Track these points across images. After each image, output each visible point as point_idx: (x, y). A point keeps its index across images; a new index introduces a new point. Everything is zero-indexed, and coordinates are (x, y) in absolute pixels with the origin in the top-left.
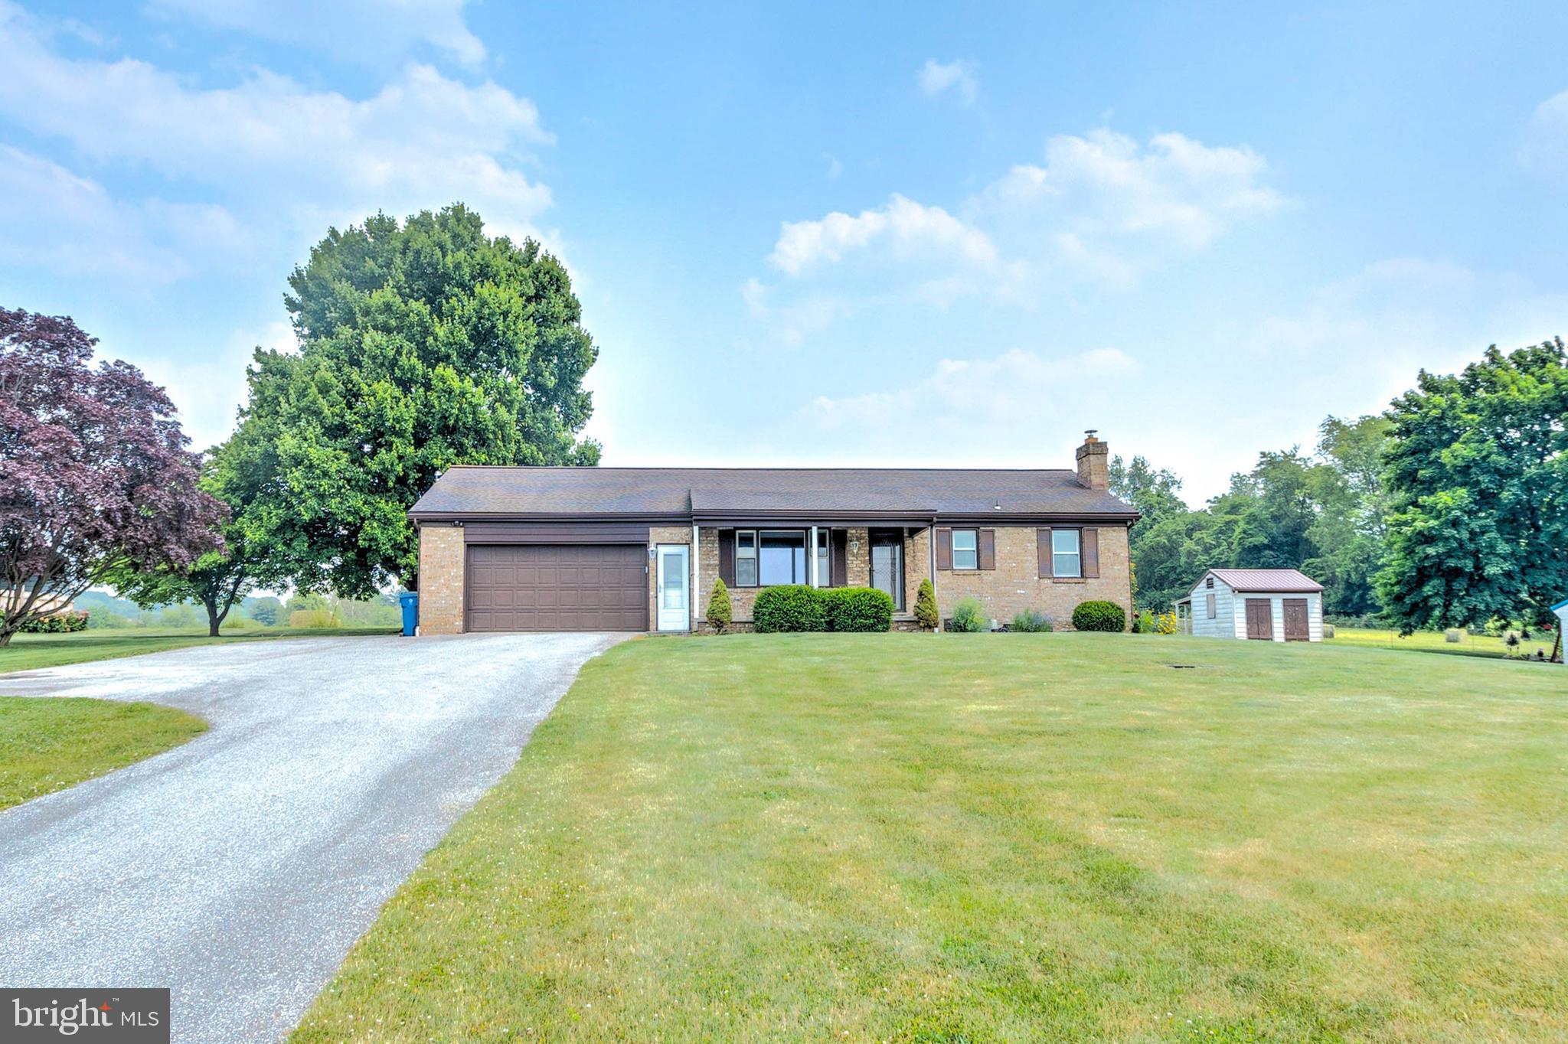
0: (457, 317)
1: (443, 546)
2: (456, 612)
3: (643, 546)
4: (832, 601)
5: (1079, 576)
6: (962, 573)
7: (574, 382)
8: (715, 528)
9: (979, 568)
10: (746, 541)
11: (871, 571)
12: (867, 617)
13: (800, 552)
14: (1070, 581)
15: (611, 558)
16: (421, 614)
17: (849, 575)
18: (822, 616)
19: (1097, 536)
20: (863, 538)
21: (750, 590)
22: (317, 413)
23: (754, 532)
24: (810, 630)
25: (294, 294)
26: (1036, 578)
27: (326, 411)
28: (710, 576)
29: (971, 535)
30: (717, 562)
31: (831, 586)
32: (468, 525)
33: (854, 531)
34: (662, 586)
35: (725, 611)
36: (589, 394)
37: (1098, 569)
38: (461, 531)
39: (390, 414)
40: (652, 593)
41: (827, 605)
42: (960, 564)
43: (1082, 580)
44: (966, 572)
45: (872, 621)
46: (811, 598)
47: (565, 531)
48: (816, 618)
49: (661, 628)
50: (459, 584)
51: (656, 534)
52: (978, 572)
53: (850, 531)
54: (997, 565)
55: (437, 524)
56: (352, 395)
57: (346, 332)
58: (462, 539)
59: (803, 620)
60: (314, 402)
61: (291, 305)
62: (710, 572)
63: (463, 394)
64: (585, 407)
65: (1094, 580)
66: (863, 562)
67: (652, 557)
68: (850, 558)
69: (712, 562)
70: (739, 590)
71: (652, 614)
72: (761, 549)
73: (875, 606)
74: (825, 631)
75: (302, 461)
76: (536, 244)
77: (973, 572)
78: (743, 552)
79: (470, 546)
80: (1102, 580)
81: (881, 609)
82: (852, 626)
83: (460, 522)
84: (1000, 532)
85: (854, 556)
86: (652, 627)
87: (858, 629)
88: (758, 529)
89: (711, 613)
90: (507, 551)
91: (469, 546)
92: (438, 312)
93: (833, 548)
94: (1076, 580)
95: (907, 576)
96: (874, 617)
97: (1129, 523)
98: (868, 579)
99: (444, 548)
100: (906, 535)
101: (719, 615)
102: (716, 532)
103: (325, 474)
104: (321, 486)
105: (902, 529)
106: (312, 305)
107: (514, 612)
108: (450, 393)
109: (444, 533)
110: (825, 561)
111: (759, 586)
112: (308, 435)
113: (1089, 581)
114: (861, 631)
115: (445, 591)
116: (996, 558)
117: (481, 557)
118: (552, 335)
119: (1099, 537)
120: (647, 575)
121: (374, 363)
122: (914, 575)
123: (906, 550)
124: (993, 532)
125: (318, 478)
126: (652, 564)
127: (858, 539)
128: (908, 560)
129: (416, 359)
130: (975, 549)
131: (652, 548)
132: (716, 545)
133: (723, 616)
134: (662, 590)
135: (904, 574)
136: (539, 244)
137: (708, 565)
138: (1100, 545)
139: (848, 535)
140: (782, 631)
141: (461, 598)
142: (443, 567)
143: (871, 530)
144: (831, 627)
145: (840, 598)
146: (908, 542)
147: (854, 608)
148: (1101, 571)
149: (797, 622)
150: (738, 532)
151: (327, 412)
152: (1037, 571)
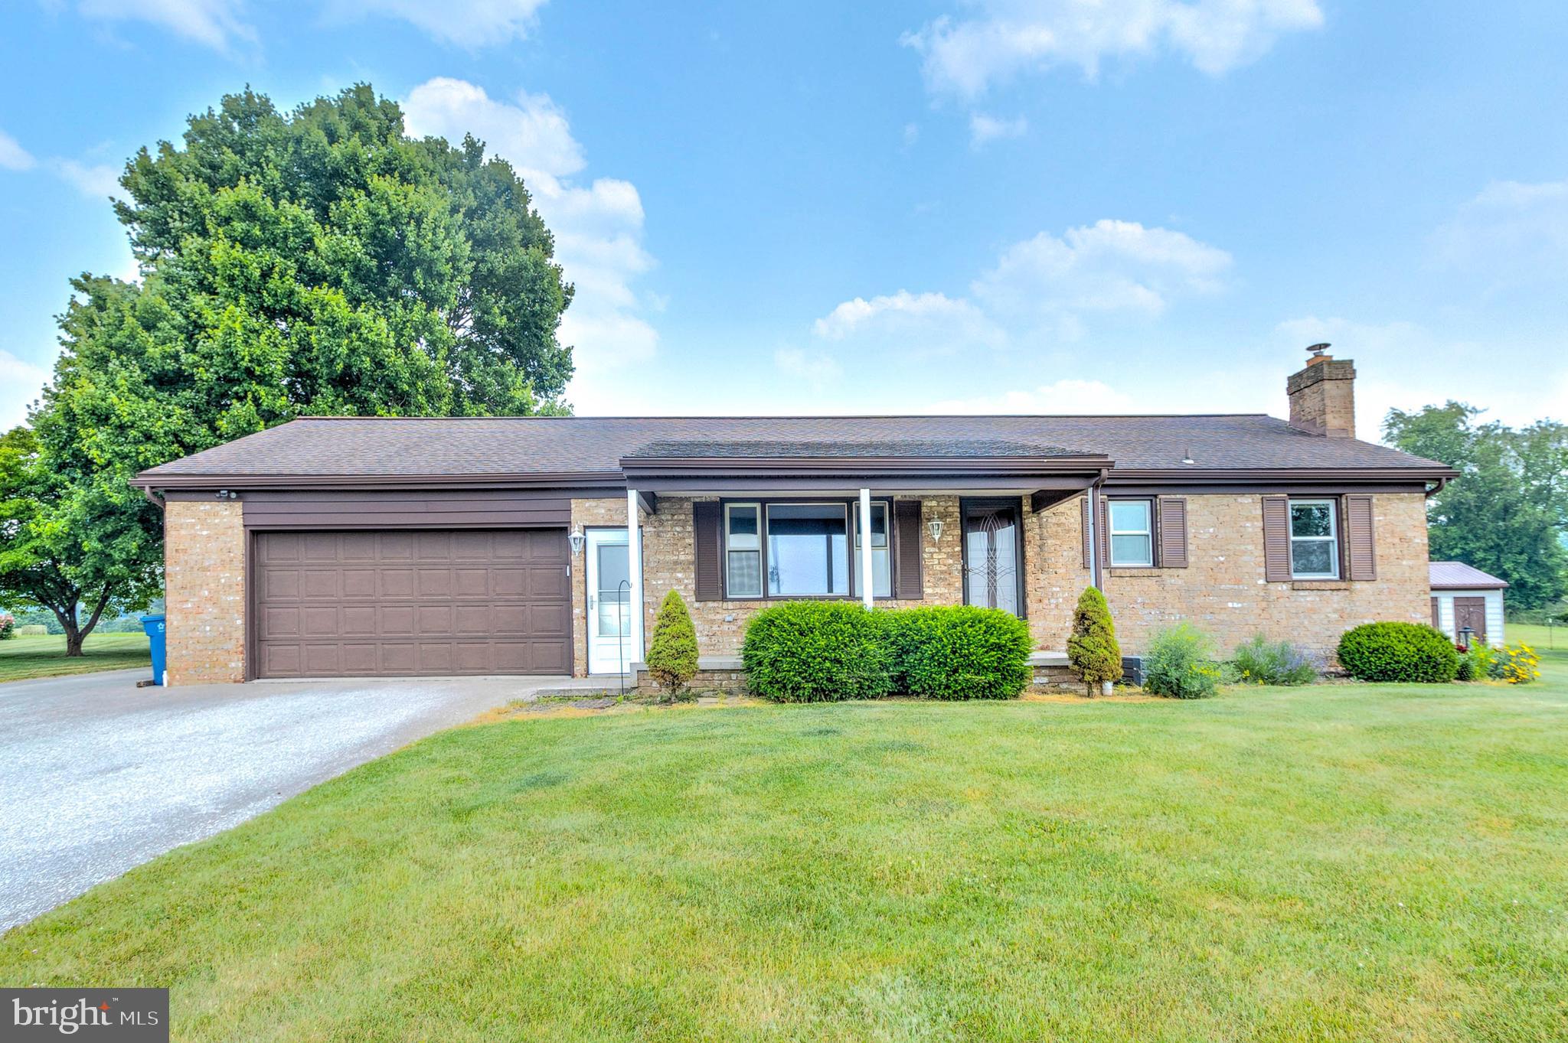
0: (350, 227)
1: (205, 533)
2: (231, 645)
3: (563, 530)
4: (903, 635)
5: (1337, 577)
6: (1128, 573)
7: (542, 329)
8: (687, 499)
9: (1156, 564)
10: (744, 524)
11: (965, 571)
12: (981, 669)
13: (840, 540)
14: (1323, 586)
15: (507, 551)
16: (168, 649)
17: (926, 578)
18: (884, 667)
19: (1370, 509)
20: (951, 515)
21: (750, 604)
22: (139, 353)
23: (758, 506)
24: (859, 696)
25: (131, 202)
26: (1262, 582)
27: (151, 350)
28: (679, 581)
29: (1142, 508)
30: (691, 558)
31: (894, 596)
32: (251, 497)
33: (934, 503)
34: (596, 598)
35: (681, 653)
36: (569, 350)
37: (1373, 566)
38: (238, 507)
39: (243, 351)
40: (577, 611)
41: (893, 643)
42: (1122, 558)
43: (1343, 585)
44: (1135, 572)
45: (991, 677)
46: (859, 628)
47: (421, 507)
48: (872, 670)
49: (593, 670)
50: (236, 598)
51: (581, 511)
52: (1156, 572)
53: (926, 503)
54: (1191, 559)
55: (193, 495)
56: (194, 329)
57: (192, 243)
58: (239, 521)
59: (843, 676)
60: (132, 337)
61: (126, 215)
62: (680, 575)
63: (354, 327)
64: (563, 364)
65: (1365, 586)
66: (950, 556)
67: (576, 549)
68: (927, 550)
69: (682, 558)
70: (730, 605)
71: (578, 646)
72: (770, 538)
73: (999, 647)
74: (891, 694)
75: (107, 418)
76: (480, 144)
77: (1147, 572)
78: (736, 542)
79: (256, 534)
80: (1379, 584)
81: (1010, 650)
82: (947, 687)
83: (229, 492)
84: (1195, 503)
85: (934, 545)
86: (579, 668)
87: (962, 694)
88: (763, 501)
89: (653, 658)
90: (326, 540)
91: (253, 532)
92: (323, 217)
93: (897, 532)
94: (1334, 586)
95: (1030, 579)
96: (997, 670)
97: (1429, 487)
98: (959, 584)
99: (209, 537)
100: (1026, 508)
101: (671, 664)
102: (688, 506)
103: (148, 437)
104: (138, 454)
105: (1018, 500)
106: (150, 211)
107: (341, 643)
108: (334, 323)
109: (206, 512)
110: (884, 554)
111: (766, 598)
112: (119, 381)
113: (1357, 586)
114: (967, 698)
115: (212, 610)
116: (1190, 547)
117: (274, 552)
118: (498, 261)
119: (1375, 511)
120: (569, 580)
121: (232, 286)
122: (1042, 576)
123: (1028, 535)
124: (1183, 502)
125: (137, 442)
126: (576, 560)
127: (943, 516)
128: (1030, 552)
129: (292, 280)
130: (1148, 532)
131: (576, 533)
132: (690, 529)
133: (679, 665)
134: (596, 606)
135: (1024, 574)
136: (484, 145)
137: (676, 563)
138: (1376, 524)
139: (924, 510)
140: (798, 699)
141: (239, 622)
142: (206, 569)
143: (964, 502)
144: (902, 688)
145: (920, 630)
146: (1031, 522)
147: (954, 653)
148: (1378, 569)
149: (830, 680)
150: (728, 506)
151: (153, 351)
152: (1263, 570)
